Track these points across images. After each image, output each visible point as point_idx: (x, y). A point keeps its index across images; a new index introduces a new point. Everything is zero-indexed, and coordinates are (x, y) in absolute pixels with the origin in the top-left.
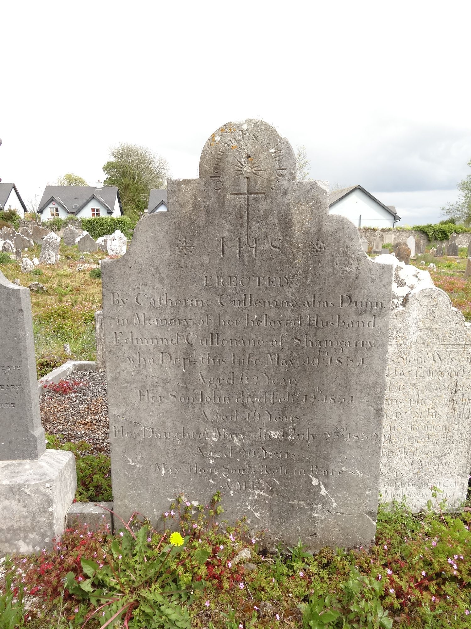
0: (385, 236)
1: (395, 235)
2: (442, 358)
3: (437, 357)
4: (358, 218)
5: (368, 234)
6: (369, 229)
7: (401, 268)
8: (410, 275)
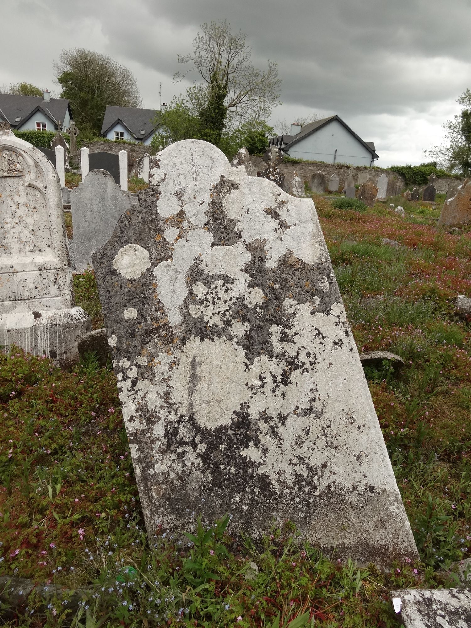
0: (359, 175)
1: (370, 174)
4: (333, 153)
5: (341, 171)
6: (342, 166)
7: (234, 186)
8: (258, 208)
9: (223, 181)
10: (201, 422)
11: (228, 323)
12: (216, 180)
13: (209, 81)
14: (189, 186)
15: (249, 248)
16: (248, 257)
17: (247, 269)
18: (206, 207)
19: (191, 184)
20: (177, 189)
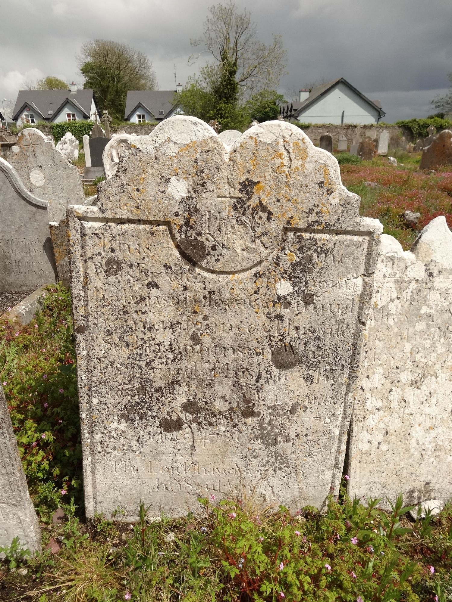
0: (367, 133)
1: (378, 131)
4: (341, 114)
5: (350, 131)
6: (350, 126)
13: (220, 59)
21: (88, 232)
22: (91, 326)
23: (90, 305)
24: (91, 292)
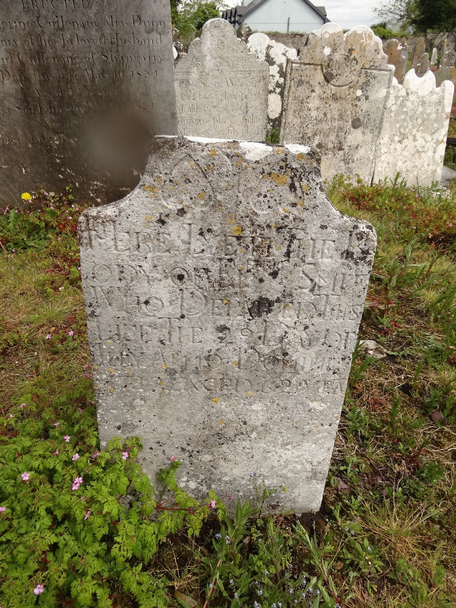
2: (234, 84)
3: (229, 82)
4: (287, 22)
5: (296, 40)
6: (297, 34)
7: (272, 47)
8: (280, 54)
9: (269, 46)
10: (271, 117)
11: (275, 89)
12: (267, 46)
14: (259, 48)
15: (278, 66)
16: (278, 69)
17: (278, 72)
18: (265, 55)
19: (259, 47)
20: (255, 49)
21: (294, 68)
22: (289, 108)
23: (290, 99)
24: (291, 94)
